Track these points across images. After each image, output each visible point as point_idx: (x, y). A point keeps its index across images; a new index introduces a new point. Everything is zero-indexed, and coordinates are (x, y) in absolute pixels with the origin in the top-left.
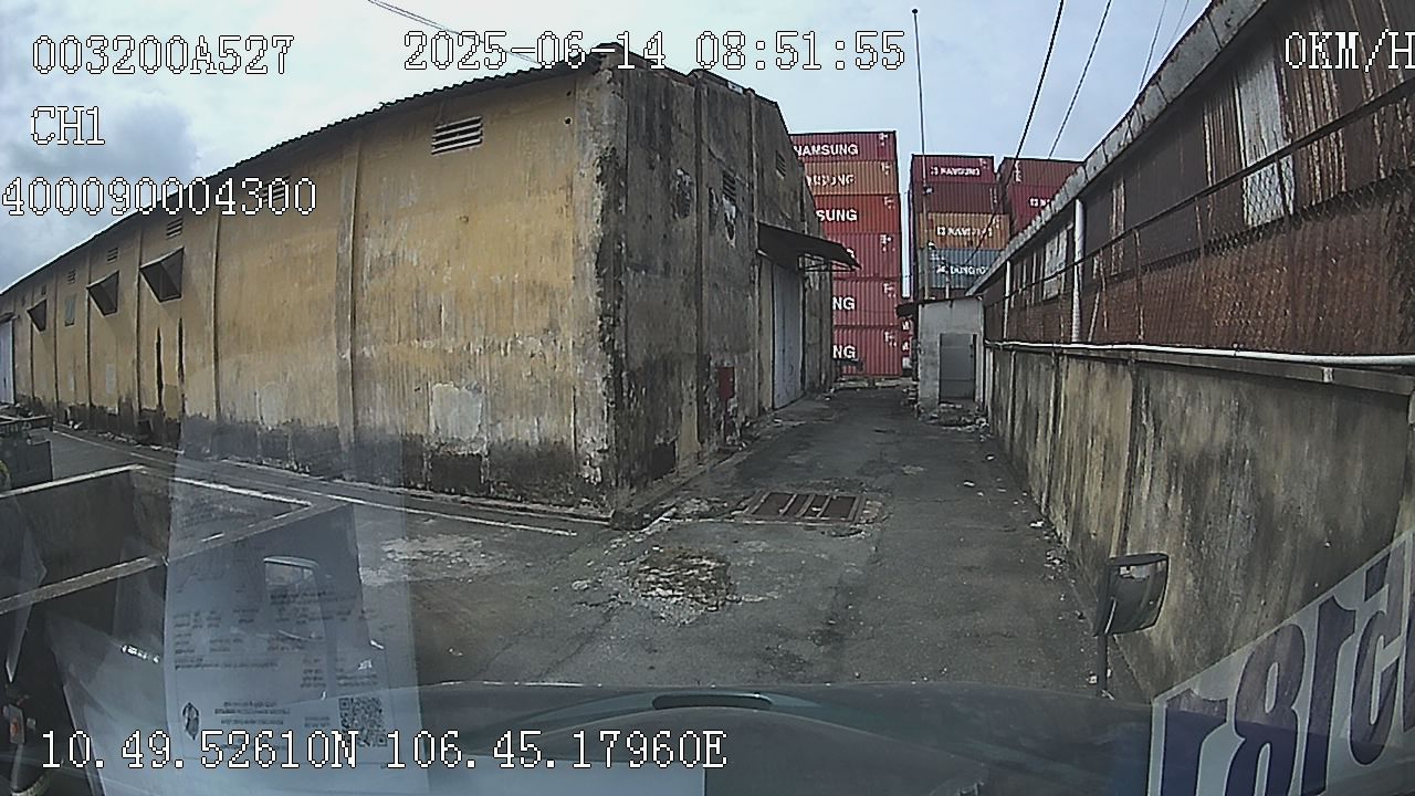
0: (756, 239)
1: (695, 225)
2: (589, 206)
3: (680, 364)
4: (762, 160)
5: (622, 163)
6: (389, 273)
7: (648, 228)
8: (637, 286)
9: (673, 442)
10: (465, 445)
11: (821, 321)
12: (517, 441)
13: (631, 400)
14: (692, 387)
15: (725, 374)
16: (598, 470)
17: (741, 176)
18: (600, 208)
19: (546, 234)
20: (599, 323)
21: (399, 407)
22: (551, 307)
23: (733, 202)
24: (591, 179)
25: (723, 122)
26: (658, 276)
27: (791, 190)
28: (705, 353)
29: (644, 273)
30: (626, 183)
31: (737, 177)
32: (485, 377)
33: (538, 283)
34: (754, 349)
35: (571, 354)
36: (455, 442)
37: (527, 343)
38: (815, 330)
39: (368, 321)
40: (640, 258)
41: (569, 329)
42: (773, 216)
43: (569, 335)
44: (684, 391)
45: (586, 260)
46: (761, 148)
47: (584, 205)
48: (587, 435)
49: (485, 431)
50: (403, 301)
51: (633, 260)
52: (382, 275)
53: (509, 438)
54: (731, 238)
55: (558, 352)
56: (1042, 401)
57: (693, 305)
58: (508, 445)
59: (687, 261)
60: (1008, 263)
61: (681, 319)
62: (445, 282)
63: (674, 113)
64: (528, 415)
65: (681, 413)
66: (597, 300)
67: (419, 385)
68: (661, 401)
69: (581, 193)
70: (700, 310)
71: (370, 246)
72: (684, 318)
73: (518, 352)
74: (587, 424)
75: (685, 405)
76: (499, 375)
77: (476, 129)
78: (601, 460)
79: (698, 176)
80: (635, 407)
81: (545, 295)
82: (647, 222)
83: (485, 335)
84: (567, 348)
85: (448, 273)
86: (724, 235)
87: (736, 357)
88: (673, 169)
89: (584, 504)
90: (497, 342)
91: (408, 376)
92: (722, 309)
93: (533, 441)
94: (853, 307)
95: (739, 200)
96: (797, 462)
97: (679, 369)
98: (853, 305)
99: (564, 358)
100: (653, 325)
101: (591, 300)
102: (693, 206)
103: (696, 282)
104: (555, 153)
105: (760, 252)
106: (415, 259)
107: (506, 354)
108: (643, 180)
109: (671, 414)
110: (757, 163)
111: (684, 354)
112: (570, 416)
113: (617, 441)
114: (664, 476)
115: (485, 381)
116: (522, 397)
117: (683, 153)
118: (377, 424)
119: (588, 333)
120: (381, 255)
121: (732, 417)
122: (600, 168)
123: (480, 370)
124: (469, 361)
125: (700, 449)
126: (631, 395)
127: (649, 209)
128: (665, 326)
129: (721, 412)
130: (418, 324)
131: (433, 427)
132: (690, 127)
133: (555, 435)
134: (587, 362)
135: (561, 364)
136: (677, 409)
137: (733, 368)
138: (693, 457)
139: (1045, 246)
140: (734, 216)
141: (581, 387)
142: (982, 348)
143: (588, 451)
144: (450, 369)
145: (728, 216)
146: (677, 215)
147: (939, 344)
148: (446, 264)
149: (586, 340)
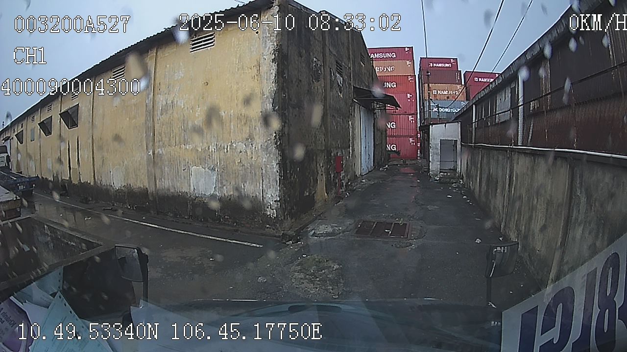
0: (352, 94)
1: (323, 86)
2: (268, 74)
3: (317, 155)
4: (354, 56)
5: (285, 51)
6: (171, 112)
7: (299, 86)
8: (294, 115)
9: (313, 194)
10: (208, 197)
11: (381, 134)
12: (234, 195)
13: (291, 175)
14: (323, 167)
15: (339, 159)
16: (275, 211)
17: (345, 63)
18: (274, 75)
19: (246, 89)
20: (275, 135)
21: (176, 178)
22: (250, 127)
23: (341, 75)
24: (269, 61)
25: (336, 37)
26: (305, 111)
27: (368, 72)
28: (329, 149)
29: (297, 109)
30: (287, 63)
32: (217, 163)
33: (243, 115)
34: (351, 147)
36: (203, 196)
37: (237, 145)
38: (379, 138)
39: (161, 136)
40: (296, 101)
41: (259, 138)
42: (360, 83)
43: (259, 141)
44: (319, 168)
45: (267, 102)
46: (354, 51)
47: (266, 74)
48: (269, 193)
49: (218, 190)
50: (177, 126)
51: (292, 102)
52: (167, 113)
53: (230, 194)
54: (341, 93)
55: (254, 150)
56: (500, 173)
58: (229, 197)
60: (474, 106)
61: (317, 133)
62: (197, 116)
64: (239, 182)
65: (317, 180)
67: (185, 167)
68: (307, 174)
69: (264, 68)
70: (326, 128)
71: (161, 99)
72: (319, 132)
73: (233, 150)
74: (269, 187)
75: (319, 175)
76: (224, 162)
77: (212, 39)
78: (276, 206)
79: (324, 62)
80: (294, 178)
81: (246, 121)
82: (298, 83)
83: (217, 142)
84: (258, 148)
85: (199, 111)
86: (337, 92)
87: (344, 151)
88: (312, 57)
89: (268, 228)
90: (223, 145)
91: (180, 163)
92: (337, 127)
94: (395, 127)
95: (344, 74)
96: (375, 203)
97: (316, 158)
98: (395, 126)
99: (257, 154)
100: (302, 136)
102: (322, 76)
103: (324, 114)
104: (251, 49)
105: (354, 100)
106: (182, 105)
107: (227, 151)
108: (296, 62)
109: (312, 180)
110: (352, 58)
111: (318, 150)
112: (260, 183)
113: (284, 196)
114: (309, 212)
115: (217, 165)
116: (236, 173)
117: (316, 50)
118: (166, 186)
119: (269, 140)
120: (166, 103)
121: (342, 180)
122: (273, 55)
123: (214, 159)
124: (209, 155)
125: (327, 197)
126: (291, 172)
127: (300, 76)
128: (309, 136)
129: (336, 178)
130: (184, 137)
131: (192, 188)
132: (319, 38)
133: (253, 193)
134: (268, 155)
135: (255, 156)
136: (315, 178)
137: (343, 157)
138: (323, 201)
139: (496, 97)
140: (342, 82)
141: (265, 168)
142: (460, 146)
143: (270, 202)
144: (200, 159)
145: (339, 82)
146: (314, 80)
147: (439, 145)
148: (197, 106)
149: (268, 144)
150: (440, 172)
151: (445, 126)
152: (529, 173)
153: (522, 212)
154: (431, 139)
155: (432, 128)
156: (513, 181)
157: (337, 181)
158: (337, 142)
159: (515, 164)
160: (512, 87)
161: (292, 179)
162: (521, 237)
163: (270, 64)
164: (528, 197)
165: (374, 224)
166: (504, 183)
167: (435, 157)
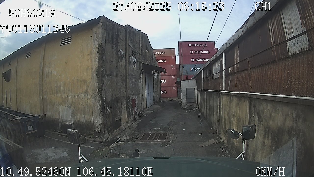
0: (141, 67)
1: (125, 63)
2: (95, 59)
3: (121, 99)
4: (143, 47)
5: (104, 47)
6: (50, 77)
7: (111, 64)
8: (108, 80)
9: (120, 119)
10: (68, 121)
11: (158, 86)
12: (80, 121)
14: (125, 105)
15: (134, 101)
16: (99, 129)
17: (137, 51)
18: (98, 59)
19: (85, 66)
20: (98, 90)
21: (53, 111)
22: (86, 86)
23: (135, 58)
24: (96, 52)
25: (133, 38)
26: (114, 77)
27: (150, 55)
28: (128, 96)
29: (110, 76)
30: (105, 53)
31: (136, 52)
33: (83, 79)
34: (141, 94)
35: (91, 98)
36: (66, 121)
37: (81, 95)
38: (157, 88)
39: (46, 89)
40: (109, 72)
41: (91, 92)
42: (145, 61)
43: (91, 93)
44: (123, 106)
45: (94, 73)
46: (143, 45)
47: (94, 59)
48: (96, 120)
49: (72, 118)
50: (53, 84)
51: (107, 73)
52: (48, 77)
53: (78, 120)
54: (135, 67)
55: (88, 98)
56: (215, 105)
57: (124, 84)
58: (78, 122)
59: (122, 73)
60: (203, 70)
61: (121, 88)
62: (62, 79)
63: (119, 35)
64: (82, 114)
65: (122, 112)
66: (97, 84)
67: (57, 106)
68: (116, 109)
69: (93, 56)
70: (126, 85)
71: (46, 70)
72: (122, 87)
73: (79, 98)
74: (96, 117)
75: (123, 109)
76: (75, 104)
77: (70, 39)
78: (100, 126)
79: (126, 51)
80: (109, 112)
82: (111, 63)
83: (71, 93)
84: (90, 97)
85: (63, 77)
86: (132, 66)
87: (136, 96)
88: (119, 49)
89: (97, 137)
90: (74, 95)
91: (55, 104)
92: (132, 85)
93: (83, 121)
94: (165, 82)
95: (137, 57)
96: (152, 123)
97: (121, 101)
98: (165, 81)
99: (90, 100)
100: (113, 90)
101: (96, 84)
102: (124, 59)
103: (125, 78)
104: (88, 45)
105: (142, 70)
106: (56, 73)
107: (76, 98)
108: (110, 52)
109: (119, 112)
110: (141, 48)
111: (122, 97)
112: (92, 115)
113: (104, 122)
114: (118, 128)
115: (72, 105)
116: (80, 110)
117: (121, 45)
118: (49, 115)
119: (95, 93)
120: (49, 72)
121: (136, 111)
122: (98, 49)
123: (70, 102)
124: (68, 100)
125: (128, 120)
126: (107, 109)
127: (112, 59)
128: (116, 90)
129: (133, 110)
130: (56, 90)
131: (61, 117)
132: (124, 39)
133: (89, 120)
134: (95, 101)
135: (89, 101)
136: (121, 111)
137: (136, 99)
138: (126, 123)
139: (213, 66)
140: (135, 61)
141: (94, 107)
142: (197, 91)
143: (97, 124)
144: (64, 102)
145: (134, 61)
146: (120, 61)
147: (186, 91)
148: (62, 74)
149: (94, 95)
150: (187, 104)
151: (189, 81)
152: (228, 104)
153: (226, 124)
154: (182, 88)
155: (182, 83)
156: (221, 109)
157: (133, 111)
158: (133, 92)
159: (222, 100)
160: (220, 60)
161: (108, 112)
162: (226, 137)
163: (96, 53)
164: (229, 117)
165: (150, 134)
166: (217, 109)
167: (184, 97)
